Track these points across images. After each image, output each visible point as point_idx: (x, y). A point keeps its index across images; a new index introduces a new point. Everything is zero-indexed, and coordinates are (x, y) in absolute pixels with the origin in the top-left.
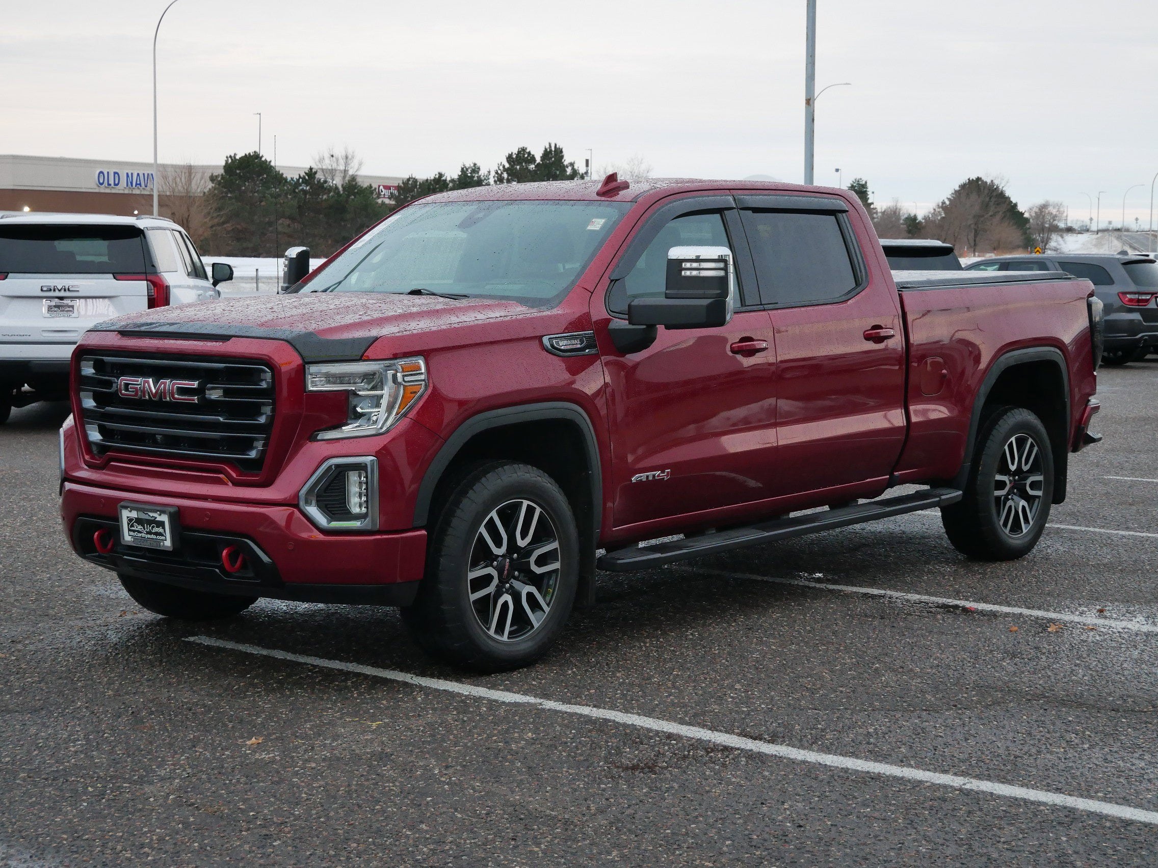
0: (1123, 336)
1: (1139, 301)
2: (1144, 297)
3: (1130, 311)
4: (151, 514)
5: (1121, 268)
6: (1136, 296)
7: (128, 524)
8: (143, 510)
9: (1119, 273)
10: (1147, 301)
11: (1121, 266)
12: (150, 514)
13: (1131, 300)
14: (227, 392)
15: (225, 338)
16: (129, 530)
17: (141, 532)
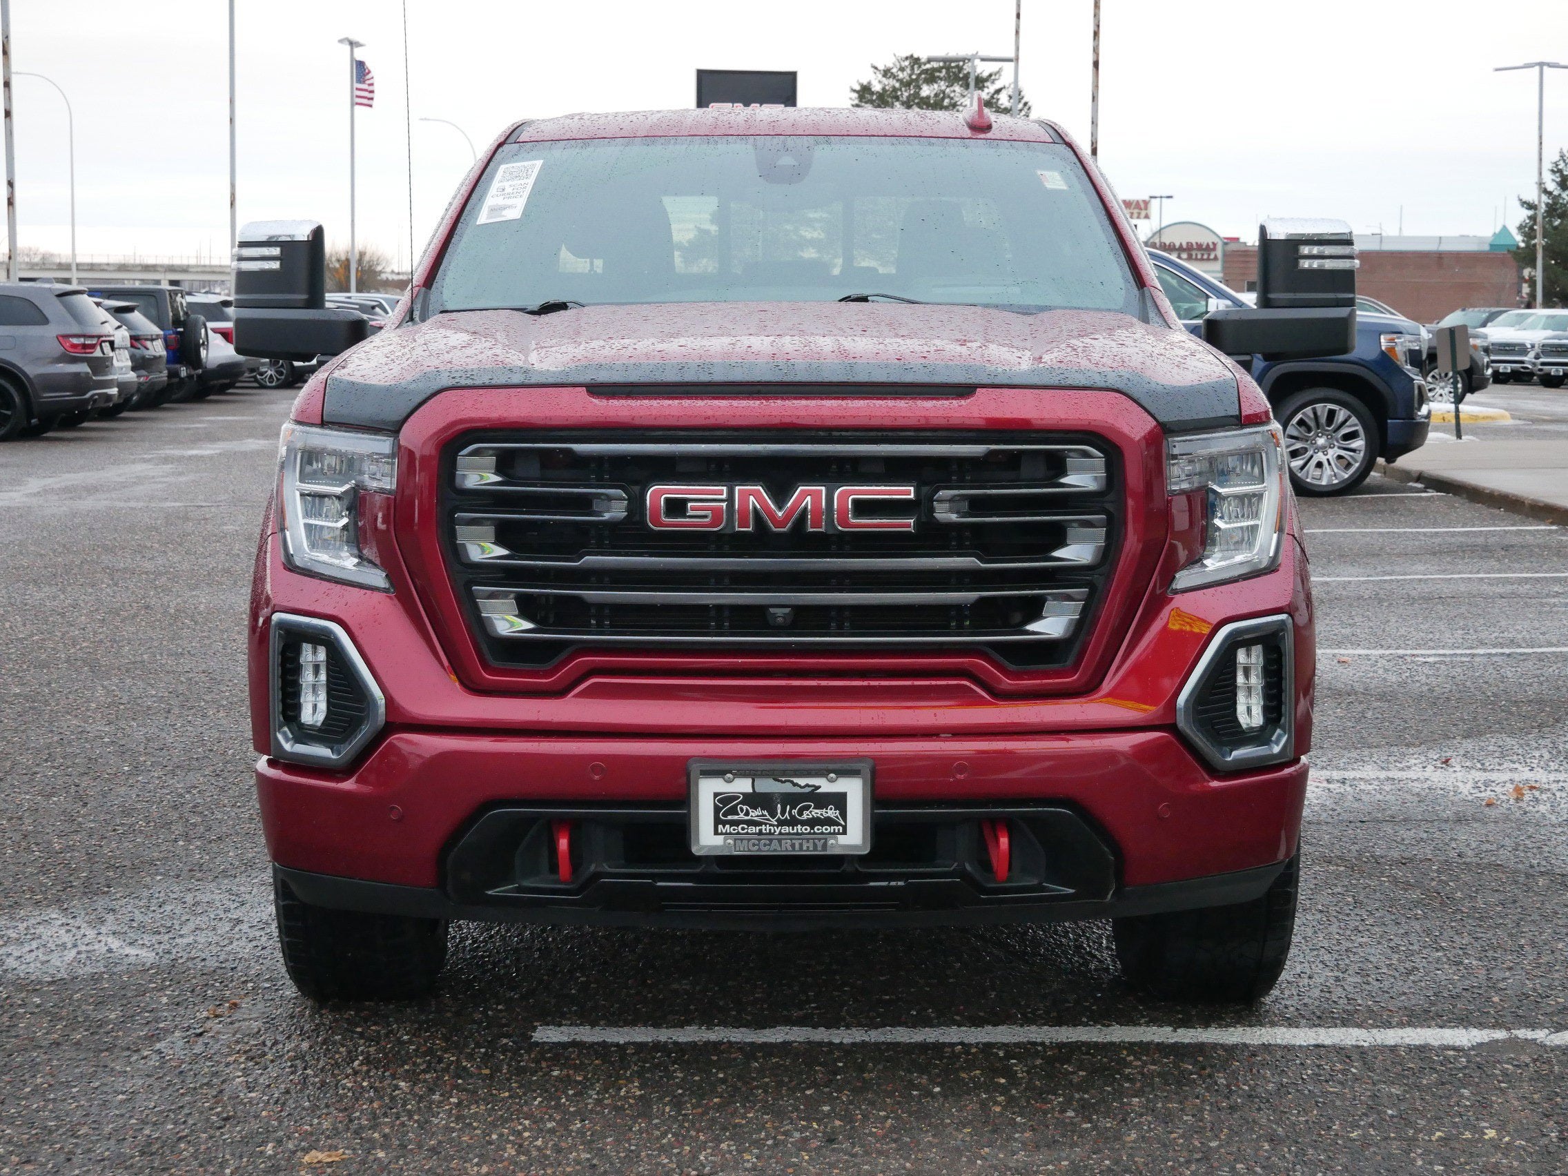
0: (67, 396)
1: (84, 346)
2: (88, 342)
3: (74, 360)
4: (802, 781)
5: (56, 301)
6: (82, 340)
7: (717, 810)
8: (775, 776)
9: (52, 308)
10: (93, 346)
11: (55, 298)
12: (796, 780)
13: (74, 346)
14: (977, 505)
15: (964, 390)
16: (717, 821)
17: (760, 824)
